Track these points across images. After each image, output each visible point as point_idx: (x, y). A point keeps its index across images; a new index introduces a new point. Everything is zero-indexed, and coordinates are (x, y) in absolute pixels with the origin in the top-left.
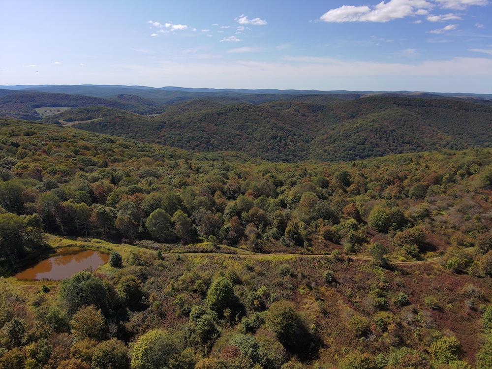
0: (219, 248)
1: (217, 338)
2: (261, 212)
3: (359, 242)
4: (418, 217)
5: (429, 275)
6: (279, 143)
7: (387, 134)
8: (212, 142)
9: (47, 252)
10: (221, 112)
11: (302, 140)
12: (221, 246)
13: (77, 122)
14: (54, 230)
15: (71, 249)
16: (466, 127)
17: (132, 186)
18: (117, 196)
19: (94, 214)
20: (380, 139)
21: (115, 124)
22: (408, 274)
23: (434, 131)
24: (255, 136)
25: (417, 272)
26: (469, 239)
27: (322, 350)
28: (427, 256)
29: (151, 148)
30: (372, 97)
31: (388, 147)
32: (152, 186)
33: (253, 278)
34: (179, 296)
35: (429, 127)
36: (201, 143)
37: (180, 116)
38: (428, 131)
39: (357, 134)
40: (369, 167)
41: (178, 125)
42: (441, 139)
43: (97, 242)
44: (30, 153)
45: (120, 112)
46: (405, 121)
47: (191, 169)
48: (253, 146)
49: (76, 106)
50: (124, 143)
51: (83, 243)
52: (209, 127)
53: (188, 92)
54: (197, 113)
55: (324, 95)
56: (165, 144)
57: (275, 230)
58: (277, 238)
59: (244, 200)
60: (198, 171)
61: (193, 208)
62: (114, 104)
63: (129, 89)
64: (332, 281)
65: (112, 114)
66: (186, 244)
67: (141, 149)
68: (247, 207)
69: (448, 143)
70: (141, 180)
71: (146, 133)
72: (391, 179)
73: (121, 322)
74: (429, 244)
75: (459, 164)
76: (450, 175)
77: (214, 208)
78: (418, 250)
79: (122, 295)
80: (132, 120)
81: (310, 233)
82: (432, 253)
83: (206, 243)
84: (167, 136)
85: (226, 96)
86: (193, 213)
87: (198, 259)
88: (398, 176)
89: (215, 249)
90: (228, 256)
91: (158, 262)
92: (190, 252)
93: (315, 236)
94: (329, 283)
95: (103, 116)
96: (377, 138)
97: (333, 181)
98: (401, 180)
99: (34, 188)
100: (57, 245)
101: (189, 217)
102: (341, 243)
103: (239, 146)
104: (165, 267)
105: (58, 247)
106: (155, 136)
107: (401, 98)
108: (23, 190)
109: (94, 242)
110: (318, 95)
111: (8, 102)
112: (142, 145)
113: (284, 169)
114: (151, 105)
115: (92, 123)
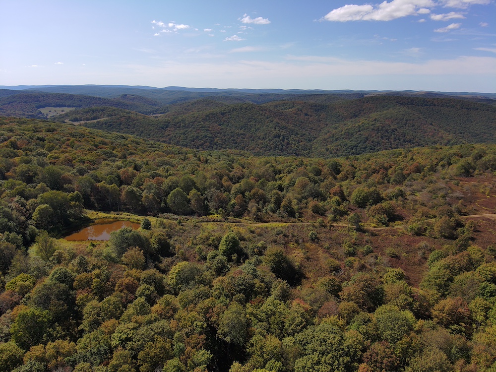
0: (227, 219)
1: (227, 272)
2: (261, 191)
3: (340, 214)
4: (393, 196)
5: (393, 236)
6: (281, 141)
7: (388, 133)
8: (215, 141)
9: (88, 222)
10: (225, 111)
11: (304, 139)
12: (228, 217)
13: (82, 122)
14: (91, 206)
15: (106, 220)
16: (468, 126)
17: (153, 172)
18: (141, 179)
19: (123, 194)
20: (382, 137)
21: (121, 124)
22: (376, 235)
23: (435, 130)
24: (258, 135)
25: (384, 234)
26: (432, 212)
27: (303, 281)
28: (395, 224)
29: (160, 145)
30: (376, 96)
31: (389, 146)
32: (169, 173)
33: (254, 237)
34: (198, 247)
35: (431, 126)
36: (205, 142)
37: (184, 116)
38: (429, 130)
39: (359, 133)
40: (360, 160)
41: (182, 125)
42: (442, 137)
43: (128, 215)
44: (57, 147)
45: (124, 112)
46: (407, 120)
47: (200, 161)
48: (256, 144)
49: (80, 106)
50: (135, 140)
51: (116, 216)
52: (213, 126)
53: (191, 92)
54: (201, 112)
55: (328, 95)
56: (170, 143)
57: (272, 205)
58: (274, 212)
59: (247, 182)
60: (206, 161)
61: (205, 189)
62: (118, 104)
63: (132, 89)
64: (315, 239)
65: (117, 114)
66: (199, 216)
67: (150, 145)
68: (251, 188)
69: (449, 142)
70: (159, 168)
71: (151, 133)
72: (377, 169)
73: (156, 263)
74: (398, 216)
75: (441, 156)
76: (432, 166)
77: (222, 189)
78: (387, 219)
79: (156, 246)
80: (137, 120)
81: (301, 208)
82: (400, 222)
83: (216, 215)
84: (171, 136)
85: (229, 95)
86: (206, 192)
87: (210, 226)
88: (383, 166)
89: (224, 219)
90: (234, 224)
91: (178, 227)
92: (204, 222)
93: (305, 210)
94: (313, 240)
95: (108, 116)
96: (378, 137)
97: (325, 170)
98: (386, 169)
99: (70, 173)
100: (94, 218)
101: (202, 195)
102: (326, 214)
103: (242, 145)
104: (185, 231)
105: (96, 219)
106: (160, 135)
107: (404, 97)
108: (61, 175)
109: (124, 215)
110: (322, 95)
111: (12, 102)
112: (151, 142)
113: (283, 161)
114: (155, 105)
115: (98, 122)
